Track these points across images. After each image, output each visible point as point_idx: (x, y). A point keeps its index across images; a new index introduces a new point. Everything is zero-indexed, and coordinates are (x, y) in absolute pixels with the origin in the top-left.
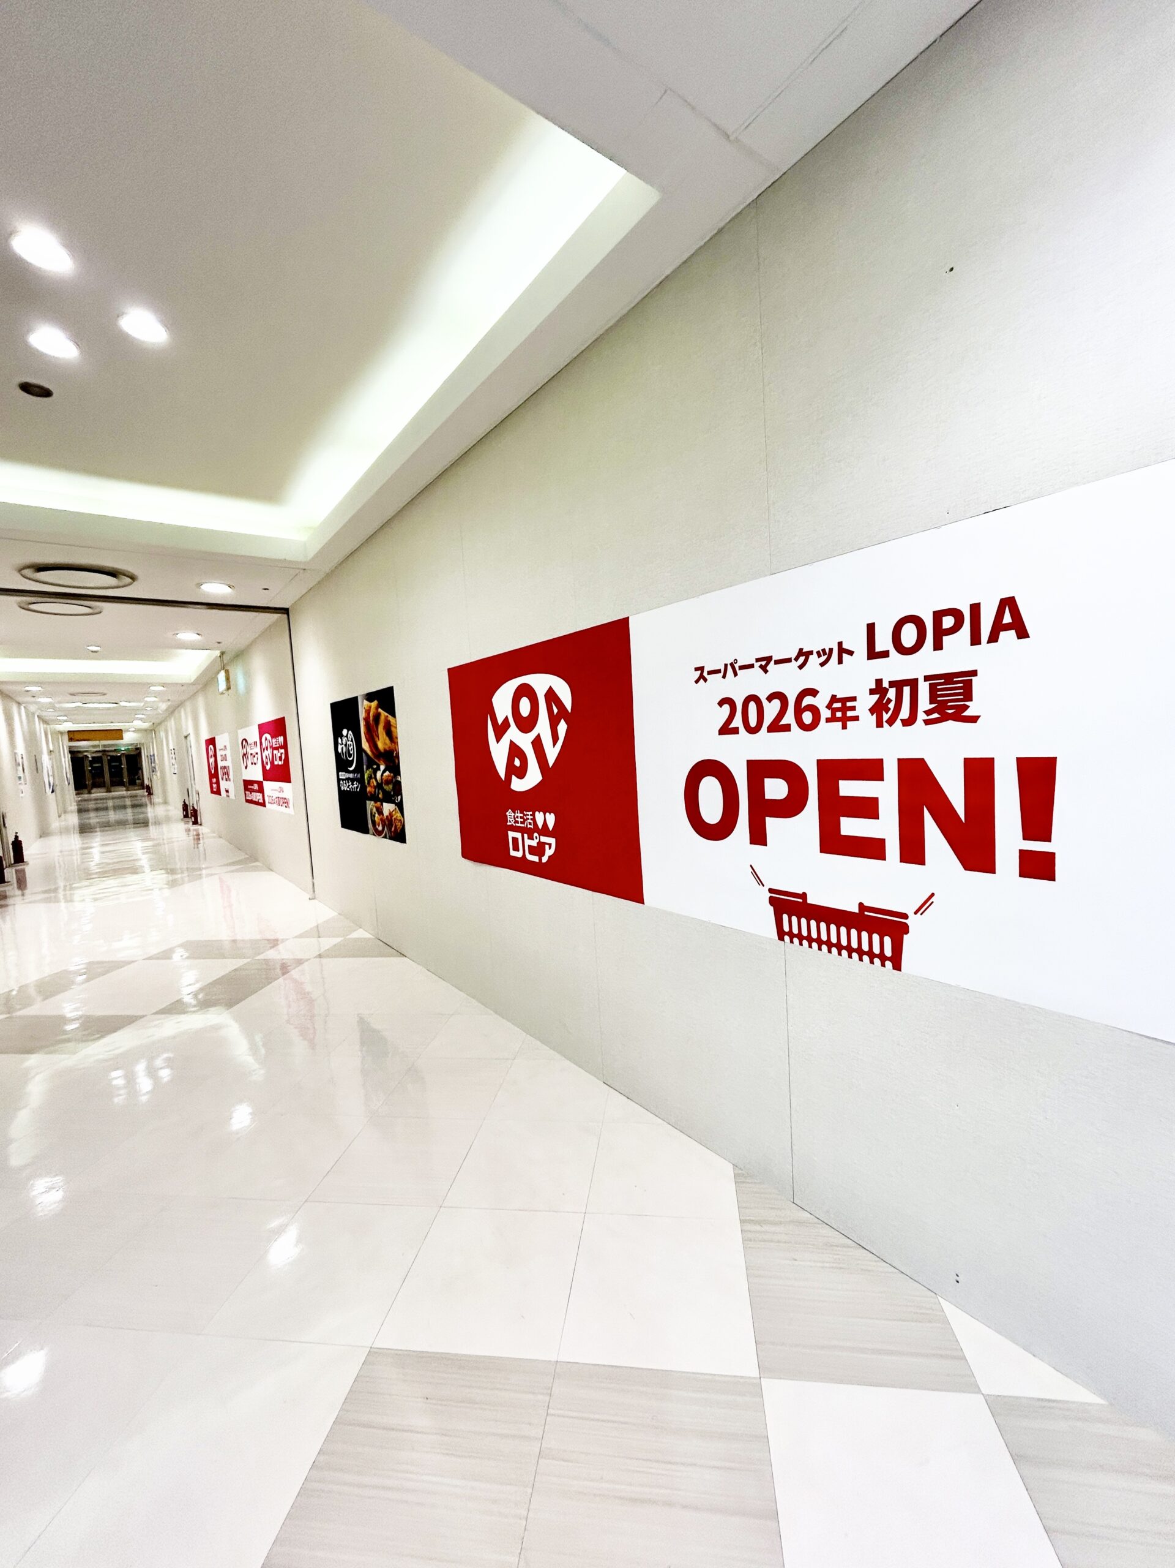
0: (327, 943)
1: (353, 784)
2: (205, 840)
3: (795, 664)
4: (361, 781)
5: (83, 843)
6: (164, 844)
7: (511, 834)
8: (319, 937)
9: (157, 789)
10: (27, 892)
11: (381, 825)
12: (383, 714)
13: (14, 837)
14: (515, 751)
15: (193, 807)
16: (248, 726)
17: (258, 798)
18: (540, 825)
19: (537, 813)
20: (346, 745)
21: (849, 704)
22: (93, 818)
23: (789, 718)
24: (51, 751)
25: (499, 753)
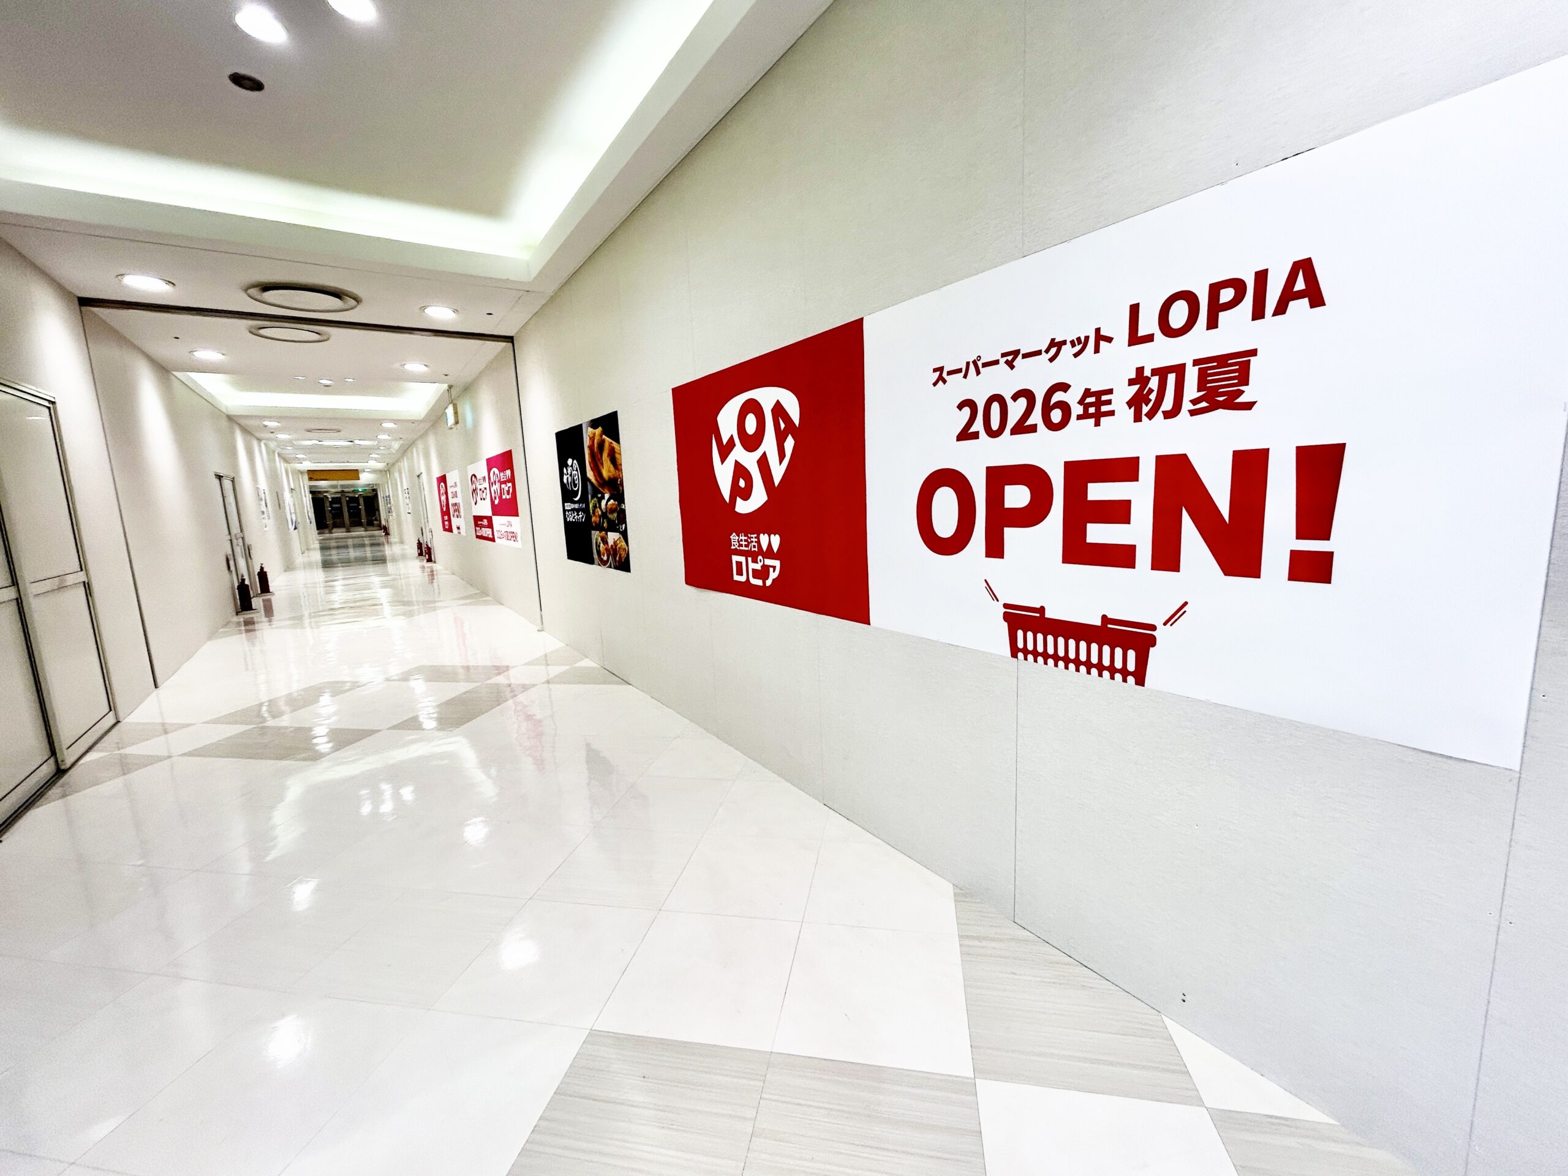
0: (555, 670)
1: (578, 515)
2: (439, 576)
3: (1045, 357)
4: (586, 511)
5: (326, 577)
6: (401, 579)
7: (735, 558)
8: (548, 665)
9: (393, 529)
10: (275, 618)
11: (606, 555)
12: (608, 440)
13: (260, 568)
14: (740, 471)
15: (427, 544)
16: (478, 461)
17: (488, 533)
18: (765, 547)
19: (761, 535)
20: (571, 475)
21: (1104, 398)
22: (334, 555)
23: (1036, 418)
24: (292, 489)
25: (724, 474)
